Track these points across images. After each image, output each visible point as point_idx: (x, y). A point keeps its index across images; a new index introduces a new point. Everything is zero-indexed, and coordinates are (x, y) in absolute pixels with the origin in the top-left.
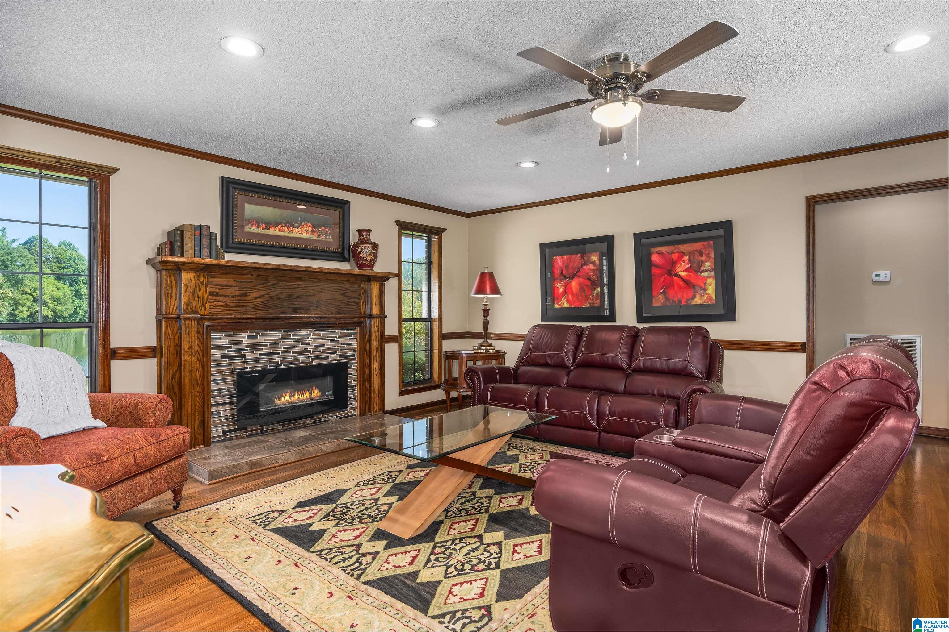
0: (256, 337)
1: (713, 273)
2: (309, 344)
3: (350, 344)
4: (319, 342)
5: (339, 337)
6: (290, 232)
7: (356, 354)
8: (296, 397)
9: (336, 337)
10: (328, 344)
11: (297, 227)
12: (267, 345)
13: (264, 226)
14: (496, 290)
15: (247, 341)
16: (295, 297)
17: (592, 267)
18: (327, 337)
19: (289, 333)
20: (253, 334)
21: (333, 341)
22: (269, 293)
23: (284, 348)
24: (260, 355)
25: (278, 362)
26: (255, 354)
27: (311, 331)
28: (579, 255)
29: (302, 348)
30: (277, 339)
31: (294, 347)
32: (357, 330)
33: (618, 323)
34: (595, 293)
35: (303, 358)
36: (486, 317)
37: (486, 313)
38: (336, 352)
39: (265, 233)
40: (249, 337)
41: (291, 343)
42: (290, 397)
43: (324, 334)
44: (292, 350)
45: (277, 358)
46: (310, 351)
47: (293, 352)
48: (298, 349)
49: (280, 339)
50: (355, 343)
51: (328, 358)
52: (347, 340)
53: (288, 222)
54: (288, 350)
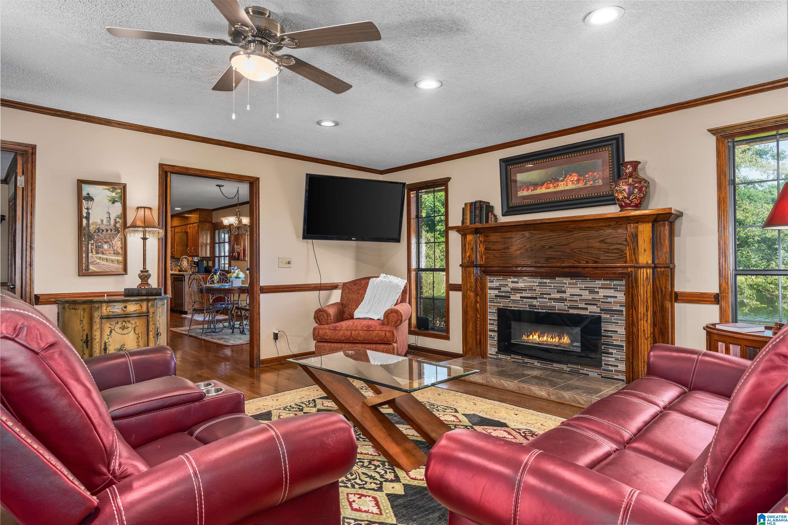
0: (517, 282)
2: (565, 292)
3: (616, 297)
4: (577, 291)
5: (599, 288)
6: (555, 187)
7: (624, 309)
8: (545, 338)
9: (596, 288)
10: (586, 295)
11: (562, 181)
12: (526, 290)
13: (532, 188)
15: (511, 285)
16: (547, 247)
18: (585, 287)
19: (545, 281)
20: (516, 280)
21: (592, 291)
22: (525, 246)
23: (540, 294)
24: (521, 297)
25: (535, 306)
26: (517, 297)
27: (567, 281)
29: (558, 296)
30: (534, 286)
31: (550, 294)
32: (623, 283)
35: (559, 306)
38: (597, 305)
39: (534, 193)
40: (513, 282)
41: (547, 290)
42: (539, 337)
43: (581, 284)
44: (548, 296)
45: (535, 302)
46: (566, 300)
47: (550, 299)
48: (553, 296)
49: (537, 286)
50: (621, 297)
51: (587, 309)
52: (611, 292)
53: (553, 179)
54: (545, 296)
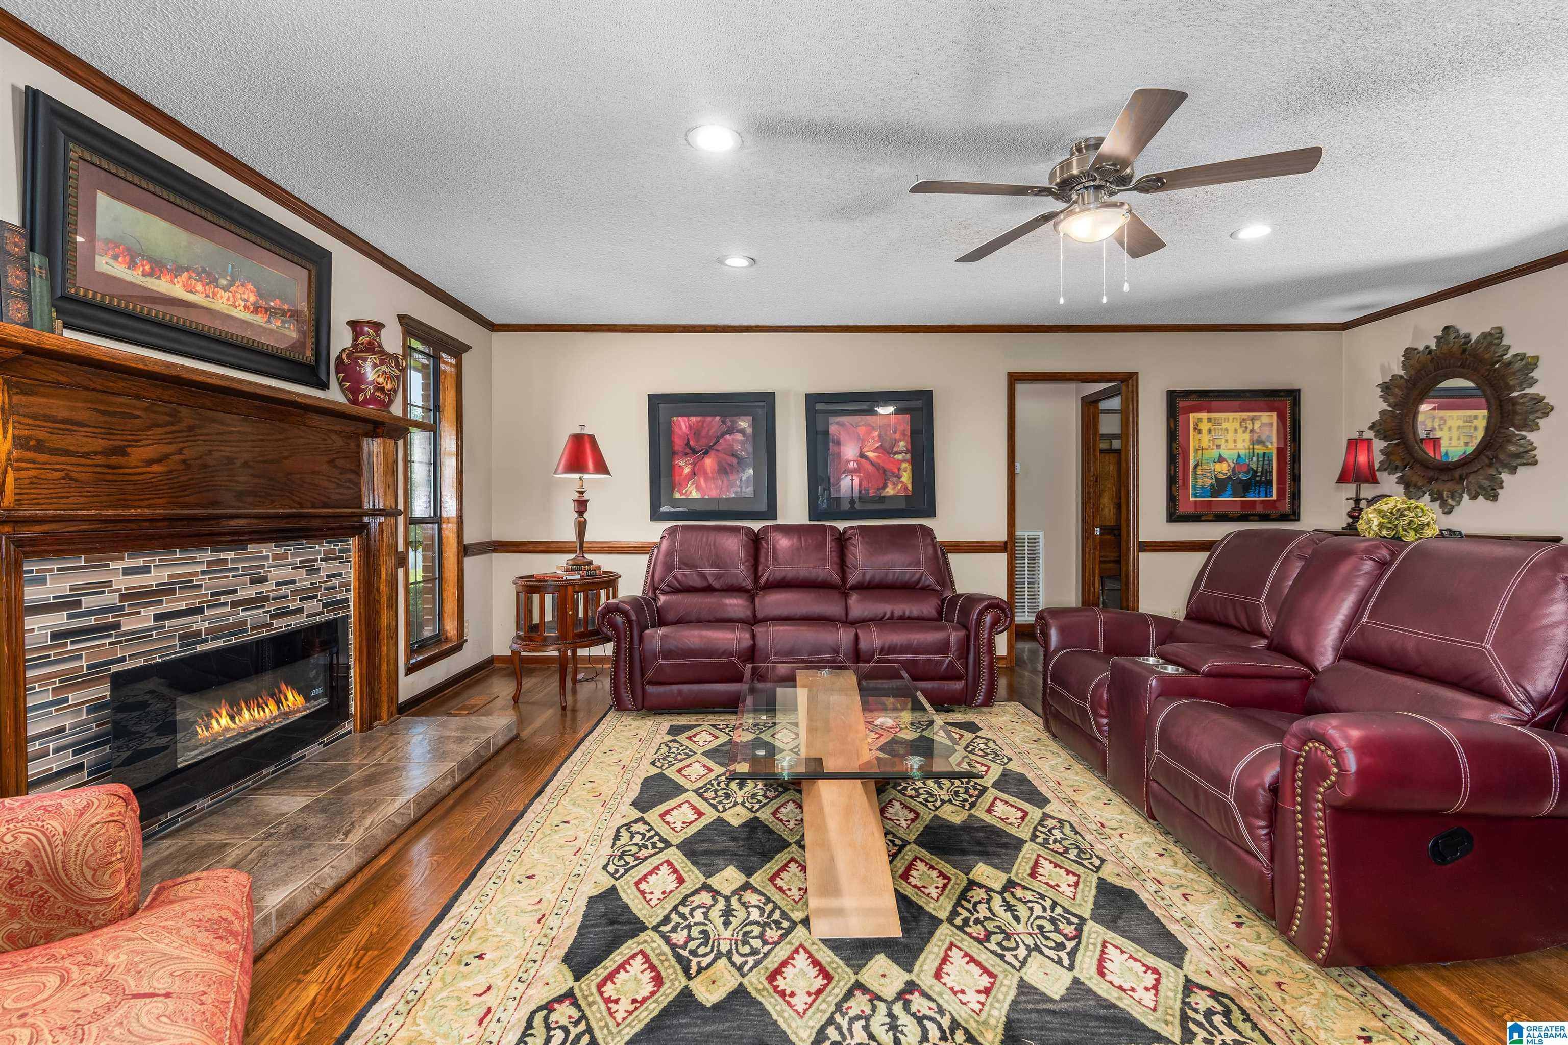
0: (145, 570)
1: (908, 456)
2: (265, 580)
3: (340, 575)
4: (286, 573)
5: (322, 560)
6: (208, 296)
7: (351, 596)
8: (246, 714)
9: (316, 560)
10: (303, 579)
11: (226, 289)
12: (172, 591)
13: (147, 268)
14: (601, 467)
15: (121, 583)
16: (238, 463)
17: (739, 436)
18: (301, 562)
19: (222, 556)
20: (140, 562)
21: (313, 571)
22: (180, 452)
23: (213, 594)
24: (158, 617)
25: (198, 633)
26: (145, 618)
27: (268, 550)
28: (718, 418)
29: (250, 592)
30: (195, 574)
31: (235, 591)
32: (353, 543)
33: (779, 522)
34: (745, 477)
35: (250, 616)
36: (581, 513)
37: (582, 505)
38: (316, 597)
39: (149, 286)
40: (127, 572)
41: (229, 580)
42: (232, 718)
43: (293, 553)
44: (229, 598)
45: (199, 624)
46: (266, 599)
47: (235, 604)
48: (242, 594)
49: (203, 573)
50: (351, 573)
51: (300, 610)
52: (333, 567)
53: (204, 270)
54: (223, 599)
